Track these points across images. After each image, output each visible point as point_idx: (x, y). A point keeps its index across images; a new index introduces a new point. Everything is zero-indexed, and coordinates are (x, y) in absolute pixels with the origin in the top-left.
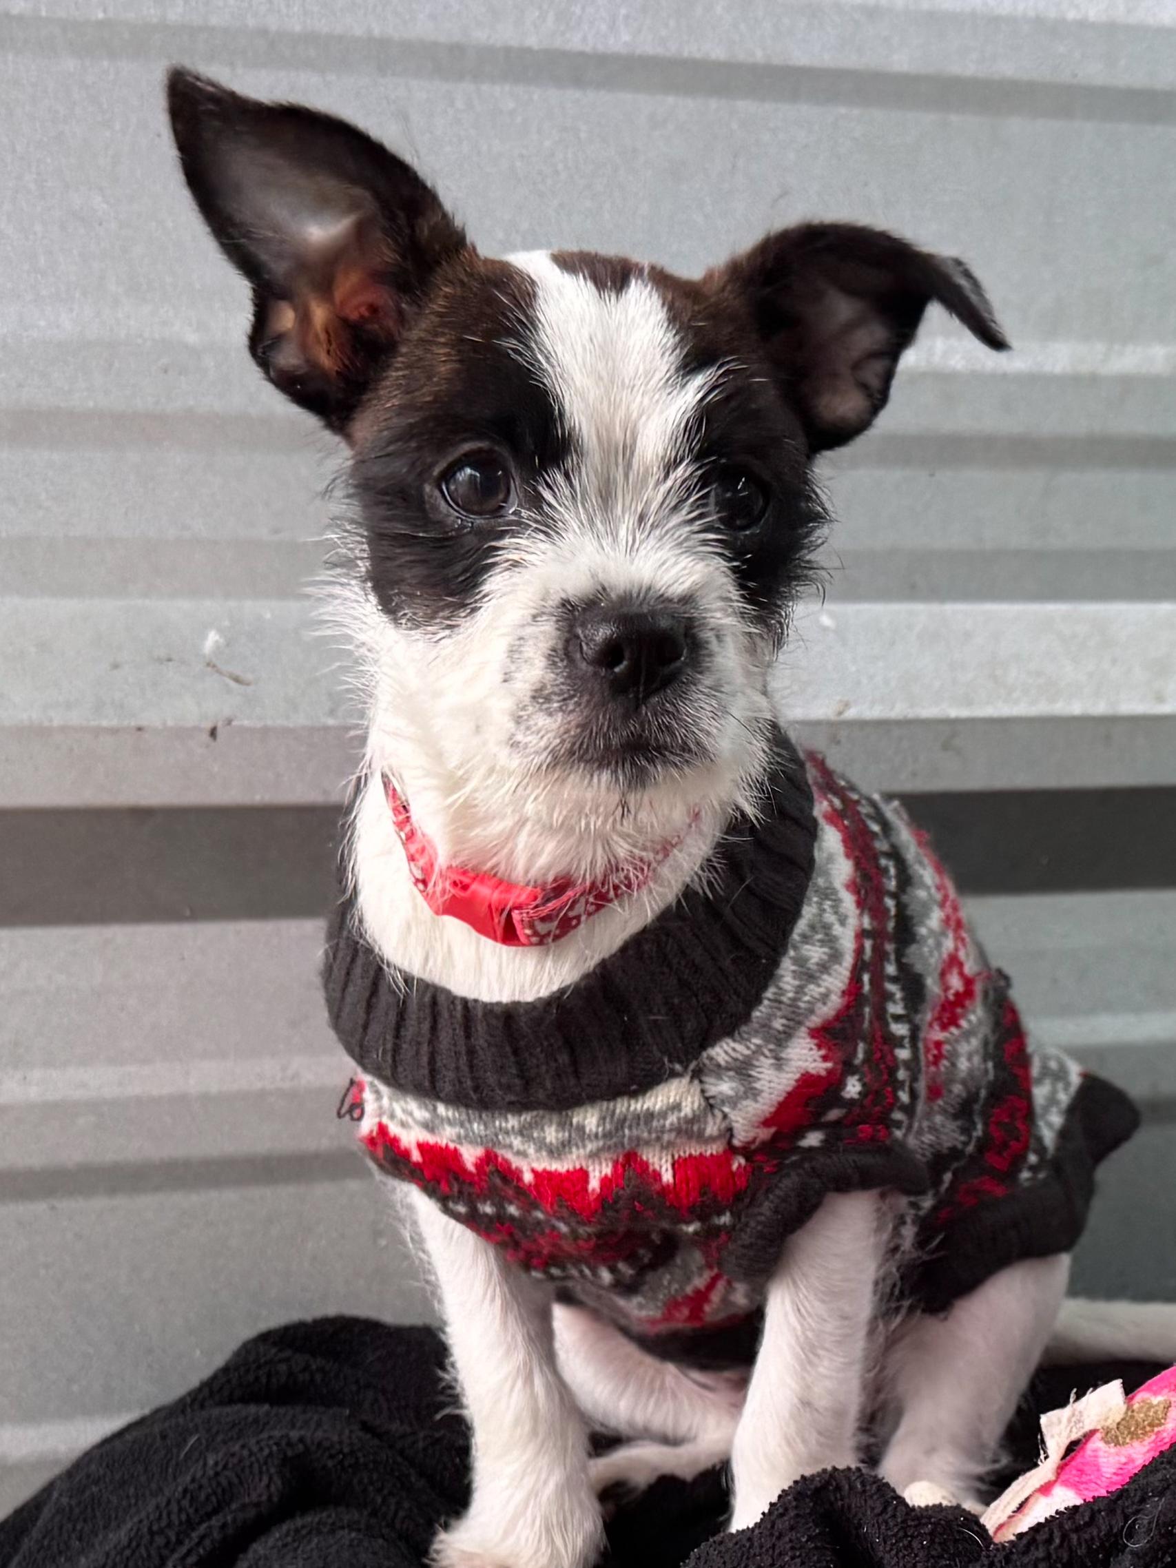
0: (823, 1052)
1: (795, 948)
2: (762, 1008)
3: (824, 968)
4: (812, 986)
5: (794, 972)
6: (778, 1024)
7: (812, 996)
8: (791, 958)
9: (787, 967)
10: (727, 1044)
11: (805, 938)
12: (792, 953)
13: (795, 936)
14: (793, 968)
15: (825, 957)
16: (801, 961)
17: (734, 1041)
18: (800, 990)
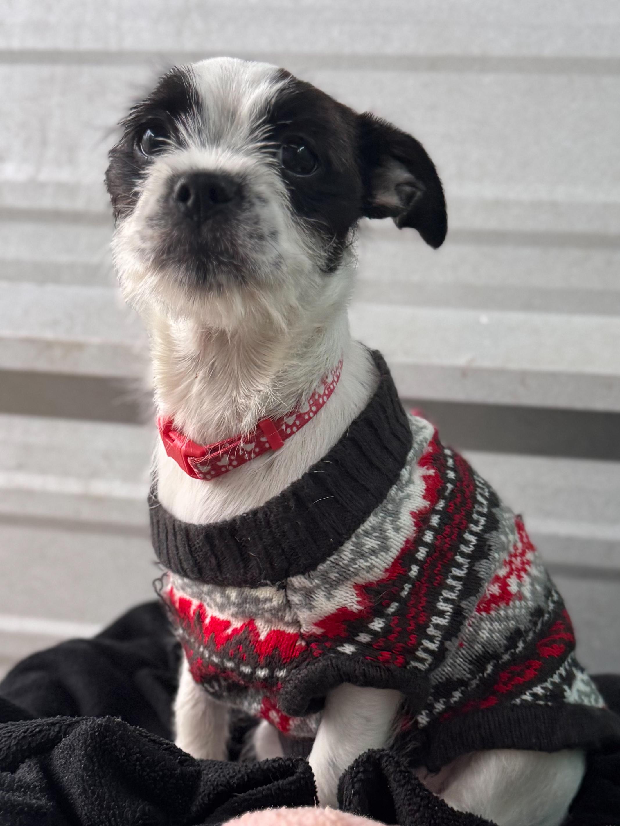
0: (359, 599)
1: (357, 537)
2: (325, 565)
3: (374, 552)
4: (361, 561)
5: (352, 550)
6: (333, 576)
7: (360, 566)
8: (353, 542)
9: (348, 547)
10: (301, 578)
11: (367, 533)
12: (354, 539)
13: (360, 530)
14: (352, 548)
15: (377, 547)
16: (359, 545)
17: (306, 578)
18: (353, 561)
